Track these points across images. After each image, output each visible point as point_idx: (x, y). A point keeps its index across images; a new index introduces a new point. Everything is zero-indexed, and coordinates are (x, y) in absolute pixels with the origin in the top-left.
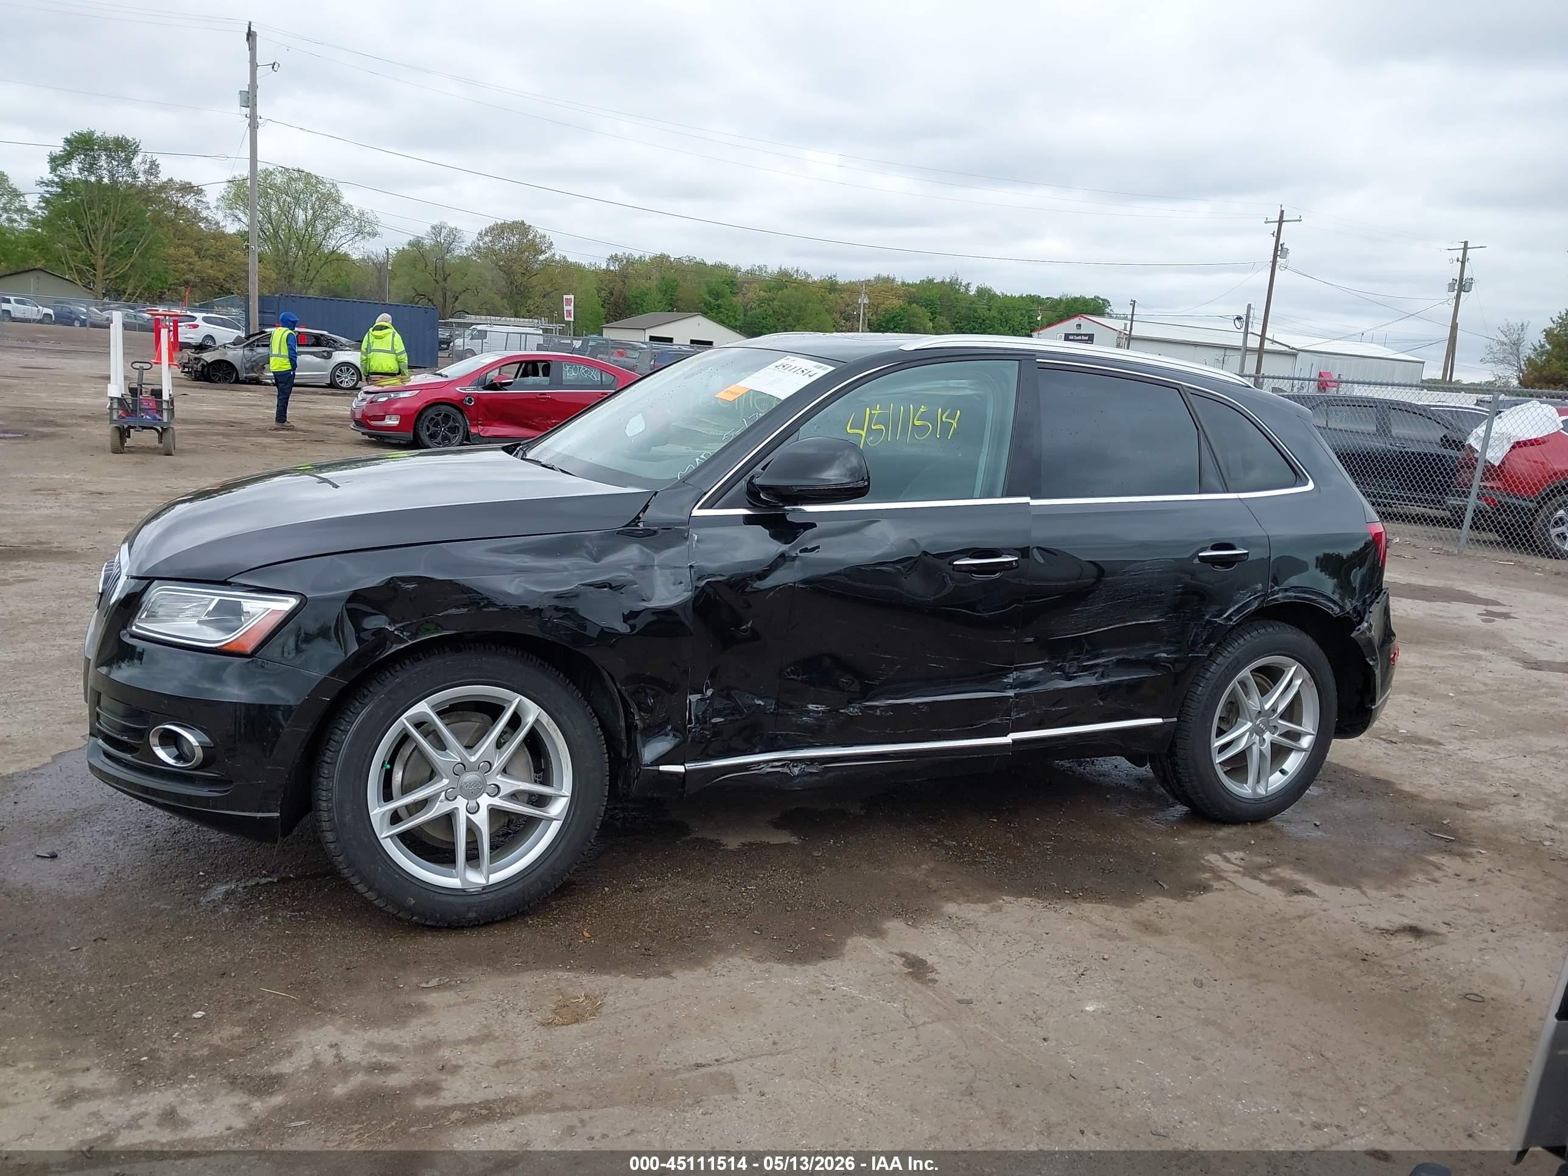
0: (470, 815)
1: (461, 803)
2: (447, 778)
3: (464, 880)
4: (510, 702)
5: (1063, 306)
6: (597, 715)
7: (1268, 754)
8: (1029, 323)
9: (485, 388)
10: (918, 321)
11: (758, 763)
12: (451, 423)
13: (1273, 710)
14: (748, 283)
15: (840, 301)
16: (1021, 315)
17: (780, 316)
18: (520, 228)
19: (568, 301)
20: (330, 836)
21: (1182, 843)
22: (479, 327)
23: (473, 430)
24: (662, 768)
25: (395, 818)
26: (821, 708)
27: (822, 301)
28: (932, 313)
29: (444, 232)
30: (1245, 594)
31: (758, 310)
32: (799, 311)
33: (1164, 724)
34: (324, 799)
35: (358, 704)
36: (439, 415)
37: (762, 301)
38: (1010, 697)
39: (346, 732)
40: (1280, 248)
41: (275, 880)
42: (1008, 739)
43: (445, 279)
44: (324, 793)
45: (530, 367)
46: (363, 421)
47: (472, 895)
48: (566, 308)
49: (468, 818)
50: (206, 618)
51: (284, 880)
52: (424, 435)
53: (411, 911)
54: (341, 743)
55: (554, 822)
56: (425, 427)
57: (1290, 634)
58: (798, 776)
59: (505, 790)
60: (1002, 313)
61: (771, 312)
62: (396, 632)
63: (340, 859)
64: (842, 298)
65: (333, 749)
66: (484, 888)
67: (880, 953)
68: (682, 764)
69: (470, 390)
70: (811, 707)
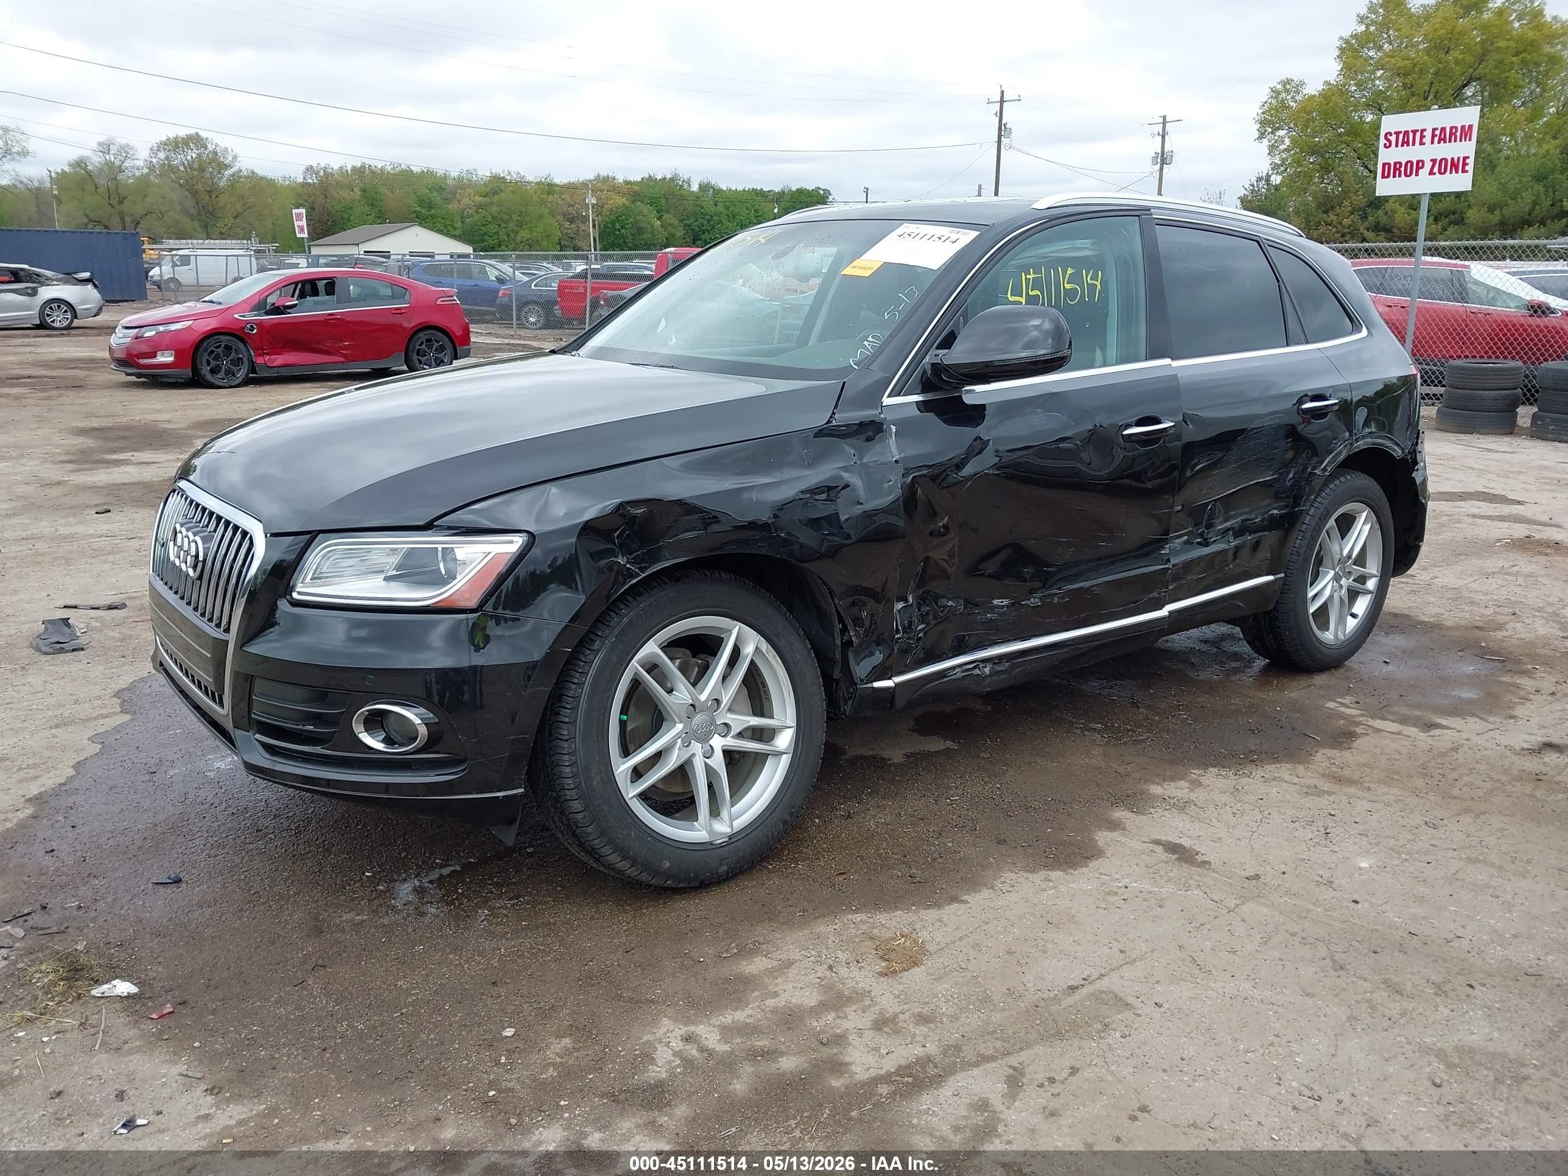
0: (706, 760)
1: (697, 748)
2: (681, 722)
3: (711, 832)
4: (730, 631)
5: (787, 198)
6: (808, 637)
7: (1346, 600)
8: (756, 217)
9: (267, 313)
10: (644, 219)
11: (953, 668)
12: (233, 355)
13: (1349, 556)
14: (461, 188)
15: (560, 202)
16: (747, 209)
17: (500, 222)
18: (195, 140)
19: (299, 215)
20: (576, 806)
21: (1293, 695)
22: (181, 252)
23: (259, 361)
24: (877, 684)
25: (637, 773)
26: (1006, 602)
27: (543, 202)
28: (658, 212)
29: (114, 149)
30: (1337, 443)
31: (476, 217)
32: (520, 216)
33: (1276, 580)
34: (567, 764)
35: (588, 652)
36: (219, 346)
37: (480, 206)
38: (1169, 569)
39: (580, 685)
40: (1003, 128)
41: (458, 868)
42: (1164, 612)
43: (121, 202)
44: (566, 758)
45: (308, 287)
46: (128, 361)
47: (721, 846)
48: (296, 224)
49: (706, 764)
50: (394, 573)
51: (467, 867)
52: (205, 370)
53: (666, 875)
54: (577, 698)
55: (784, 756)
56: (204, 362)
57: (1362, 481)
58: (990, 675)
59: (736, 729)
60: (728, 209)
61: (490, 219)
62: (628, 566)
63: (589, 829)
64: (563, 199)
65: (569, 706)
66: (730, 838)
67: (1134, 844)
68: (890, 678)
69: (251, 317)
70: (995, 602)
